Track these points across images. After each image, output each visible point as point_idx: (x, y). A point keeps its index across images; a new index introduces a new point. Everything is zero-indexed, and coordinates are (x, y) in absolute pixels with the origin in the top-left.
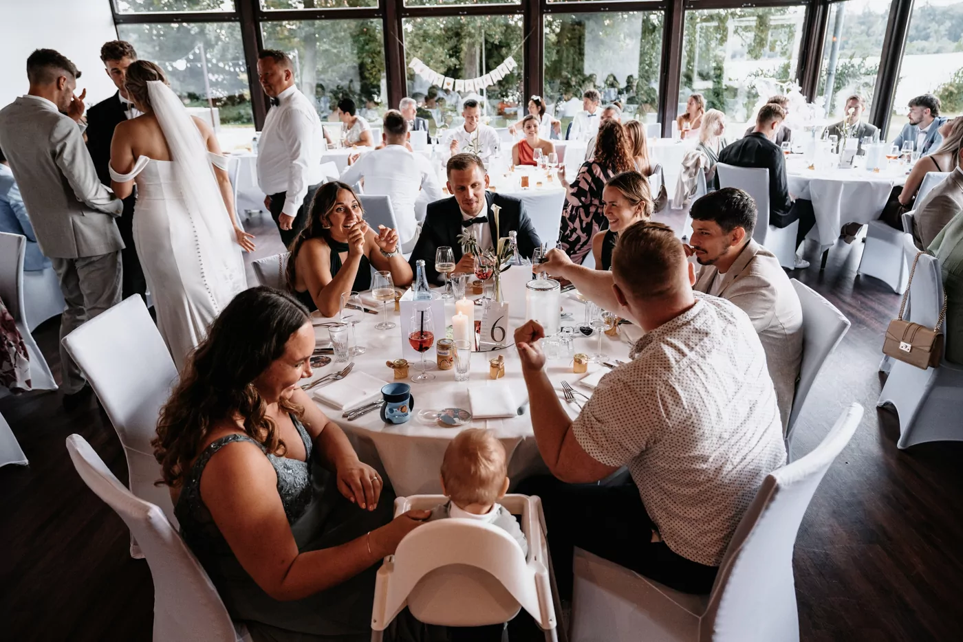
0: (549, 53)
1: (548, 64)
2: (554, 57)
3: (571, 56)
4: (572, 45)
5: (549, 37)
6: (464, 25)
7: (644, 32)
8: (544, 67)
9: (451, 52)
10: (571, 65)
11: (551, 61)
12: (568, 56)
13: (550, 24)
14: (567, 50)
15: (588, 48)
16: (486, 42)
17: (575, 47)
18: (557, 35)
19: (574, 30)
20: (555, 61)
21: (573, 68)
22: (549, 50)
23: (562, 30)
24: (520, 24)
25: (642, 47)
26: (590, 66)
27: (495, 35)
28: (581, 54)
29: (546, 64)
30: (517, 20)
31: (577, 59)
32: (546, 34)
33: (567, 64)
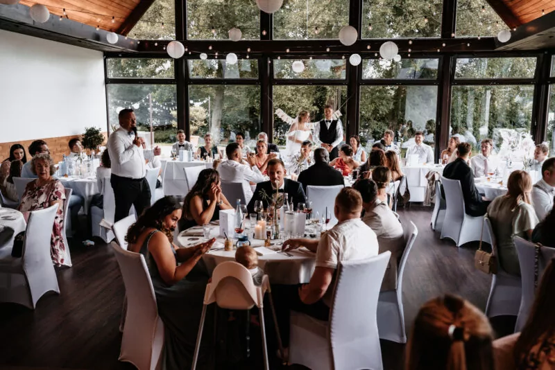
24: (346, 89)
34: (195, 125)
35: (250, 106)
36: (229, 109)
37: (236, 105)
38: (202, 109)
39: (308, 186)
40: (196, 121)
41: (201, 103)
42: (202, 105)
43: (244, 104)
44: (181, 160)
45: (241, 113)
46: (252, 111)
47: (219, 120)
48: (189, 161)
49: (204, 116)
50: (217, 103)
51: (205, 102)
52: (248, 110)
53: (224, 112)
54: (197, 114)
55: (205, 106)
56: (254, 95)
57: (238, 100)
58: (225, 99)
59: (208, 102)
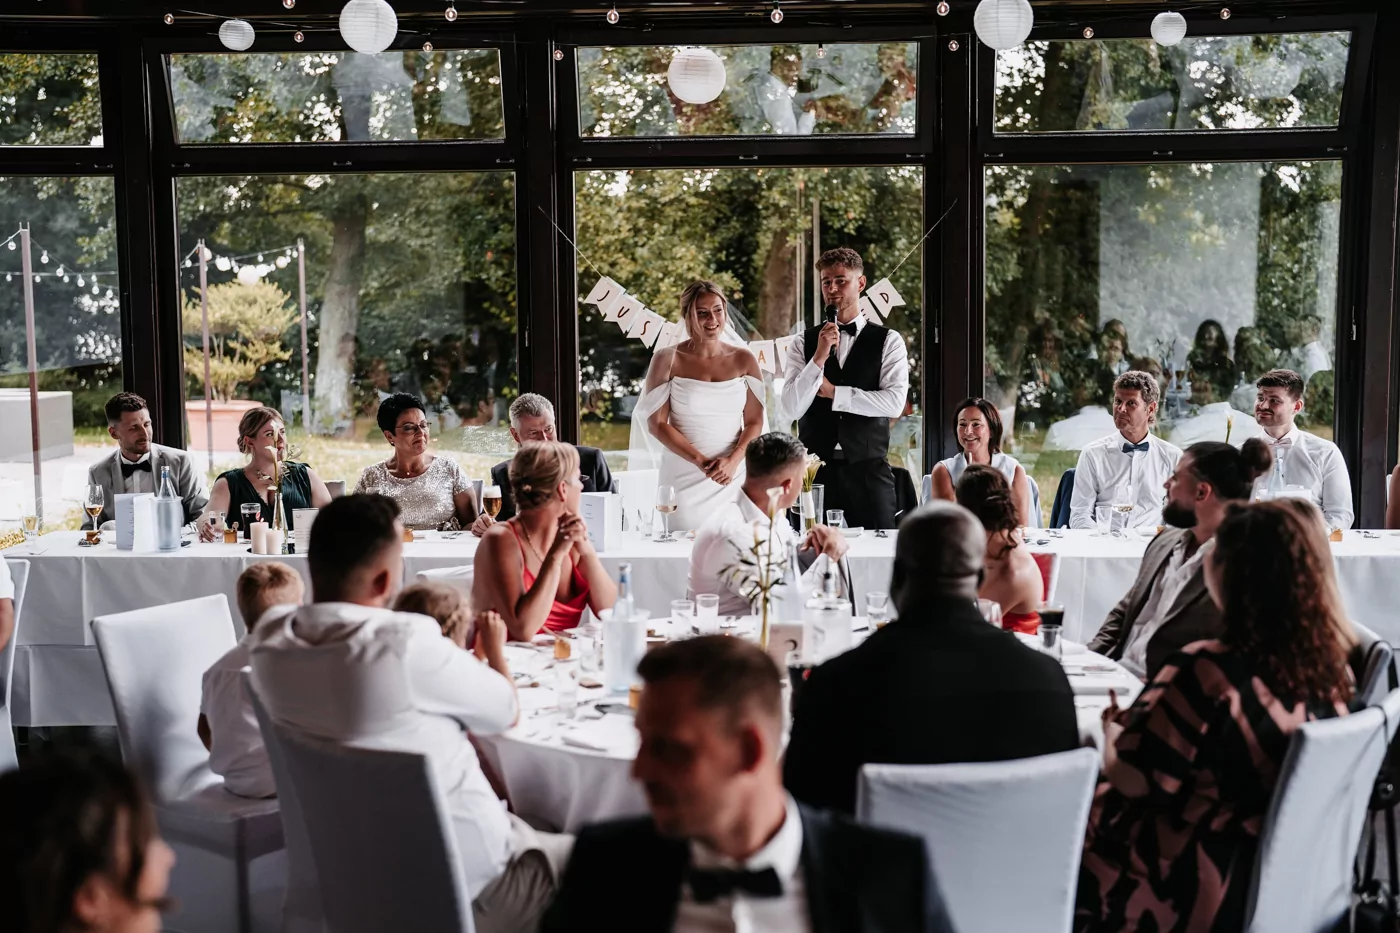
0: (999, 260)
1: (996, 290)
2: (1012, 272)
3: (1058, 267)
4: (1060, 238)
5: (998, 216)
6: (758, 186)
7: (1265, 212)
8: (985, 295)
9: (723, 256)
10: (1060, 289)
11: (1005, 282)
12: (1048, 267)
13: (999, 186)
14: (1048, 251)
15: (1109, 249)
16: (825, 228)
17: (1068, 244)
18: (1018, 213)
19: (1067, 200)
20: (1015, 280)
21: (1066, 297)
22: (1000, 254)
23: (1033, 199)
24: (919, 184)
25: (1263, 250)
26: (1113, 295)
27: (846, 212)
28: (1088, 264)
29: (989, 289)
30: (908, 176)
31: (1075, 276)
32: (991, 209)
33: (1049, 288)
34: (244, 358)
35: (465, 278)
36: (386, 292)
37: (414, 277)
38: (273, 294)
39: (871, 770)
40: (246, 343)
41: (264, 269)
42: (271, 278)
43: (445, 272)
44: (126, 544)
45: (432, 305)
46: (474, 296)
47: (344, 338)
48: (166, 547)
49: (280, 322)
50: (340, 271)
51: (283, 262)
52: (460, 297)
53: (366, 304)
54: (252, 313)
55: (284, 280)
56: (482, 237)
57: (422, 257)
58: (369, 255)
59: (294, 263)
